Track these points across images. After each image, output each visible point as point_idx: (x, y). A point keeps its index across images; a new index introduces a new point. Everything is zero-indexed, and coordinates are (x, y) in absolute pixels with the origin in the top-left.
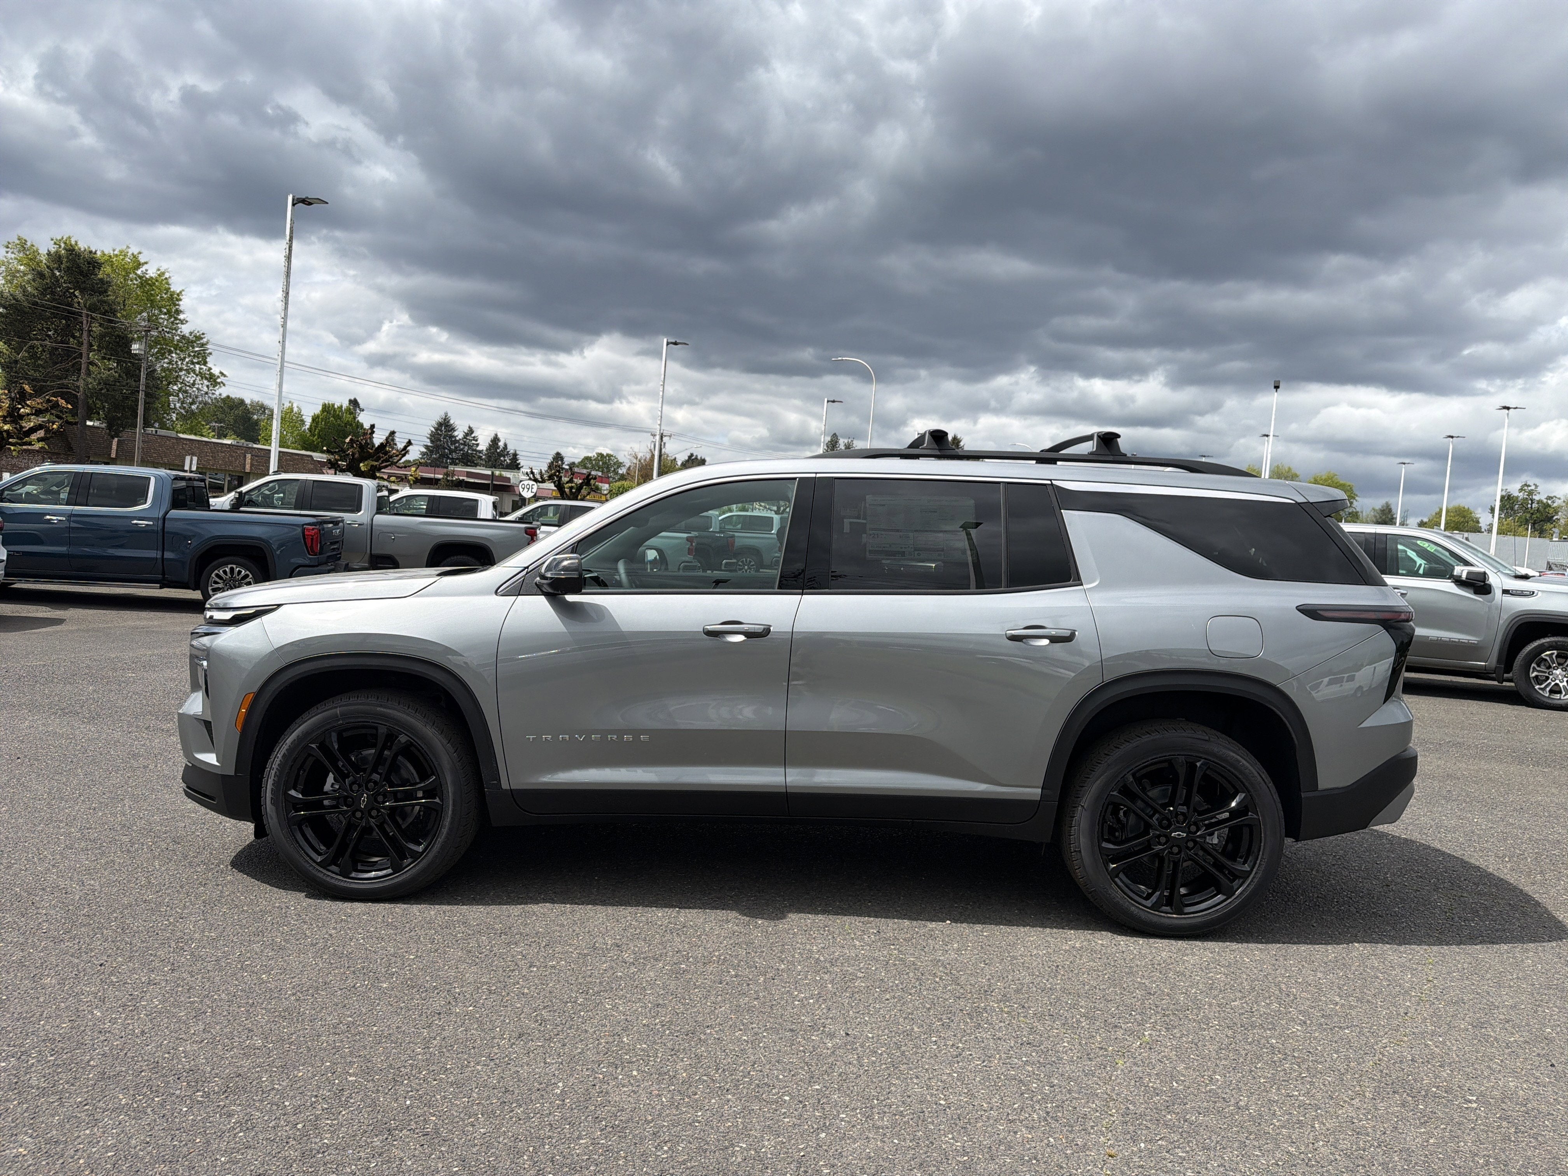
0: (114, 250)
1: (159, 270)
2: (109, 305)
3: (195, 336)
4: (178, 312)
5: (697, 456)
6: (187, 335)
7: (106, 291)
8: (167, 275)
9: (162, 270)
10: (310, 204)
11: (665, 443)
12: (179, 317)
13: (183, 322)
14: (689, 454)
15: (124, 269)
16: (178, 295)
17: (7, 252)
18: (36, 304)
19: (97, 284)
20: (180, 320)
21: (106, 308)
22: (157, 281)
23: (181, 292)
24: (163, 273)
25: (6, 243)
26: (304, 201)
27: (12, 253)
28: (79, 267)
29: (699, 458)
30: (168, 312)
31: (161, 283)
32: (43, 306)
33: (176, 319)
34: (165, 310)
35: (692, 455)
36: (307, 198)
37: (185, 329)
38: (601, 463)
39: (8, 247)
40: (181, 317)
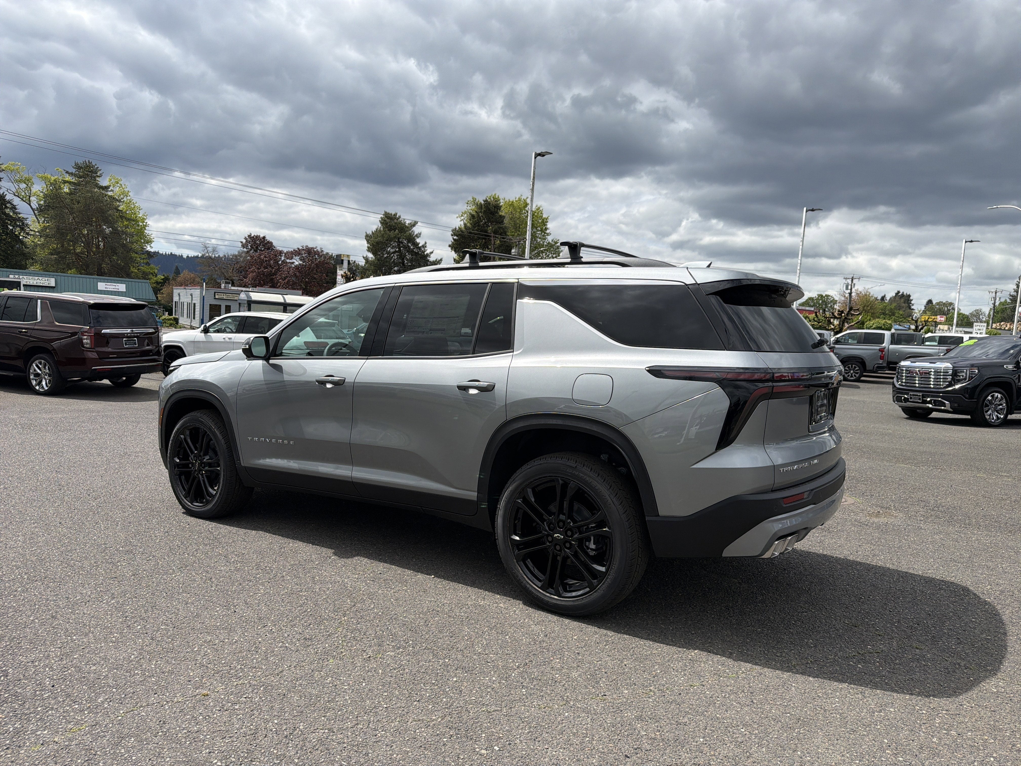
0: (516, 198)
1: (537, 206)
2: (503, 229)
3: (555, 242)
4: (546, 229)
5: (903, 293)
6: (551, 241)
7: (502, 221)
8: (541, 209)
9: (539, 206)
10: (543, 156)
11: (854, 284)
12: (546, 232)
13: (548, 234)
14: (896, 292)
15: (519, 208)
16: (546, 219)
17: (467, 206)
18: (470, 233)
19: (498, 218)
20: (547, 233)
21: (502, 231)
22: (535, 212)
23: (548, 218)
24: (539, 208)
25: (467, 202)
26: (539, 155)
27: (470, 206)
28: (489, 210)
29: (905, 294)
30: (542, 230)
31: (538, 213)
32: (474, 233)
33: (545, 233)
34: (540, 229)
35: (899, 292)
36: (542, 152)
37: (550, 239)
38: (821, 301)
39: (468, 204)
40: (548, 231)
